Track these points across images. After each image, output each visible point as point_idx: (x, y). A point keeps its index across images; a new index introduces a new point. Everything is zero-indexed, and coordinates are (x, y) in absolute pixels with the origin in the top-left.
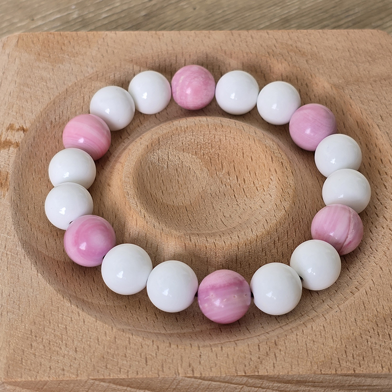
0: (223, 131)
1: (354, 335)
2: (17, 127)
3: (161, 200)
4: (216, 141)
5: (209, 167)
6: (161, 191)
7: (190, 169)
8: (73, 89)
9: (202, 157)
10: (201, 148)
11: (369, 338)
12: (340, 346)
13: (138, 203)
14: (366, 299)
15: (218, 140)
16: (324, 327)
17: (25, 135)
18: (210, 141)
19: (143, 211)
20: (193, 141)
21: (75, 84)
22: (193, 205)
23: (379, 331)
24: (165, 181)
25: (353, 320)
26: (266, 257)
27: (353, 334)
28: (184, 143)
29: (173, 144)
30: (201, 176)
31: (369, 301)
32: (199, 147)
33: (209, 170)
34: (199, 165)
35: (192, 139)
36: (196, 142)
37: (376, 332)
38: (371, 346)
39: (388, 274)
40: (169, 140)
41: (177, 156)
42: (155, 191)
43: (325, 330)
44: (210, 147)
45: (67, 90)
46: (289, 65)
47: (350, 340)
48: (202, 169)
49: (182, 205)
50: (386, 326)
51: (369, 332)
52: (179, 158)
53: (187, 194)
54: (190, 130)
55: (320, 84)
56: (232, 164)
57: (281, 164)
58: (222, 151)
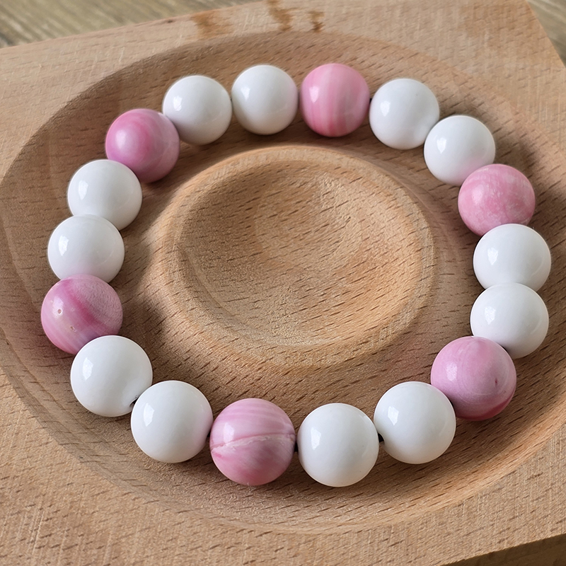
0: (410, 255)
1: (41, 486)
2: (320, 20)
3: (255, 216)
4: (394, 255)
5: (351, 265)
6: (275, 213)
7: (337, 242)
8: (424, 61)
9: (365, 250)
10: (377, 242)
11: (39, 508)
12: (16, 469)
13: (222, 179)
14: (113, 496)
15: (396, 257)
16: (47, 443)
17: (309, 32)
18: (390, 248)
19: (208, 188)
20: (383, 225)
21: (434, 60)
22: (270, 261)
23: (56, 519)
24: (298, 215)
25: (68, 480)
26: (183, 363)
27: (42, 484)
28: (373, 215)
29: (363, 201)
30: (331, 260)
31: (109, 499)
32: (377, 238)
33: (345, 266)
34: (349, 251)
35: (383, 222)
36: (382, 231)
37: (51, 516)
38: (25, 511)
39: (173, 521)
40: (366, 193)
41: (348, 217)
42: (269, 204)
43: (41, 446)
44: (382, 253)
45: (416, 54)
47: (29, 482)
48: (342, 258)
49: (264, 247)
50: (67, 529)
51: (50, 506)
52: (347, 222)
53: (290, 250)
54: (396, 213)
56: (363, 291)
57: (364, 341)
58: (382, 270)
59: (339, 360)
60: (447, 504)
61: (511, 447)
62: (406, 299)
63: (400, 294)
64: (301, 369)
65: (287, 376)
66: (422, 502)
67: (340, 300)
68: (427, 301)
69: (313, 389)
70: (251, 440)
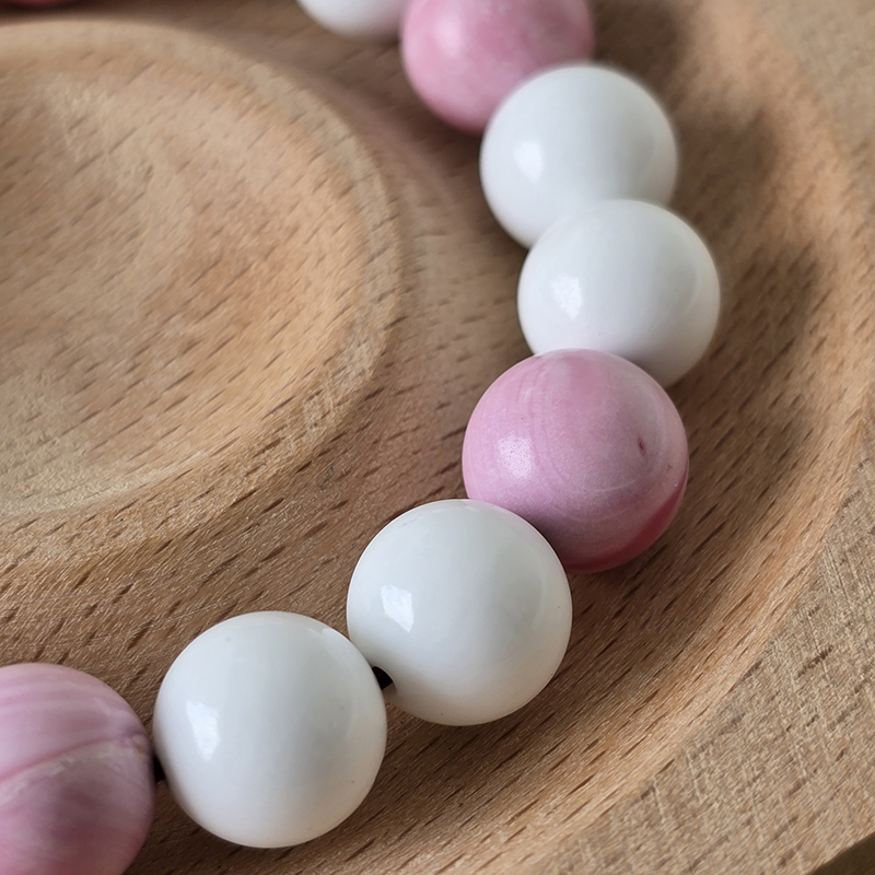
0: (326, 209)
4: (287, 222)
5: (186, 281)
9: (209, 234)
10: (234, 205)
15: (292, 225)
18: (271, 209)
20: (238, 161)
24: (17, 194)
28: (208, 147)
29: (173, 117)
30: (132, 281)
32: (233, 197)
33: (171, 287)
34: (171, 248)
35: (238, 154)
36: (240, 176)
40: (175, 96)
41: (146, 166)
46: (857, 234)
52: (148, 179)
54: (263, 123)
55: (848, 372)
56: (232, 330)
57: (269, 442)
58: (265, 267)
59: (215, 507)
60: (610, 803)
61: (723, 608)
62: (347, 314)
63: (329, 306)
64: (119, 558)
65: (86, 588)
66: (539, 817)
67: (178, 368)
68: (400, 303)
69: (167, 603)
70: (20, 782)
